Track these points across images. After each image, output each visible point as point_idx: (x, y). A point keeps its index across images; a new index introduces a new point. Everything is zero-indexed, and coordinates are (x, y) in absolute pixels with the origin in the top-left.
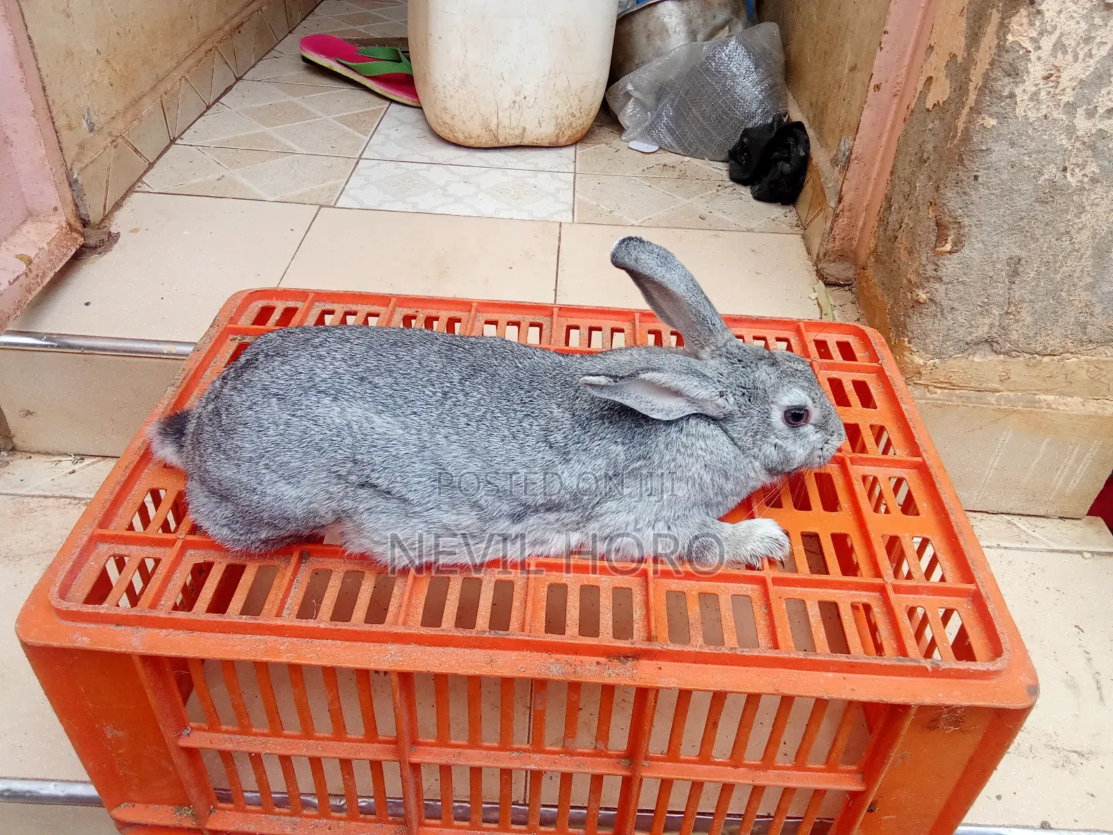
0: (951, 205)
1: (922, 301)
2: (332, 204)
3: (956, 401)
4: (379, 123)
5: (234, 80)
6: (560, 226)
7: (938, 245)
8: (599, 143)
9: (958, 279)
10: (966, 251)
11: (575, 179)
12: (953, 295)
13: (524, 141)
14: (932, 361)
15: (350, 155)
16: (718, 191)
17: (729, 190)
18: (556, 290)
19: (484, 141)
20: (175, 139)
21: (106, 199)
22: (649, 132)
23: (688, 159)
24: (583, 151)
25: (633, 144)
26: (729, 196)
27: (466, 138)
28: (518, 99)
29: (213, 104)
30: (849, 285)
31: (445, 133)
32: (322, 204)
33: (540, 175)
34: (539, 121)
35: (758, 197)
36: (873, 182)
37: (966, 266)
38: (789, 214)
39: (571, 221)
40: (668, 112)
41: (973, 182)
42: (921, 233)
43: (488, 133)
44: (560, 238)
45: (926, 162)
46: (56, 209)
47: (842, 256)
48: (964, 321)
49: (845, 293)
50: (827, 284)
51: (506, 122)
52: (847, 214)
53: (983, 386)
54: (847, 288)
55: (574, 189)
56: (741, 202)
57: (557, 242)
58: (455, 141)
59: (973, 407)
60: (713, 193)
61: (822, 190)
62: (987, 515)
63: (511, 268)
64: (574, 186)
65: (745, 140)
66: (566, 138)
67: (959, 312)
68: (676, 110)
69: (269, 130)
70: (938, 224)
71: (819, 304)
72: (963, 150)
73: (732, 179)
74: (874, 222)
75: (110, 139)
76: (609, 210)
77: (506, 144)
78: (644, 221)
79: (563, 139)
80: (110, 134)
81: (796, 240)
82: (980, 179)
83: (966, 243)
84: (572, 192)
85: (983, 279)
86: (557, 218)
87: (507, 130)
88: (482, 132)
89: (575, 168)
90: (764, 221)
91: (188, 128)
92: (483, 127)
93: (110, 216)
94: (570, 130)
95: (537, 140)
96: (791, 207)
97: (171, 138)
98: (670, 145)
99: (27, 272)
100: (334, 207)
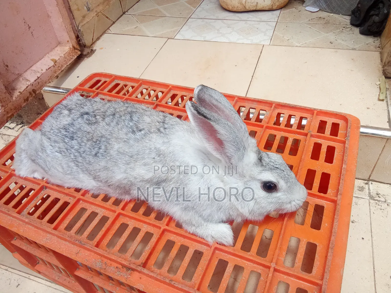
2: (173, 38)
4: (202, 3)
6: (263, 46)
8: (293, 8)
11: (276, 25)
13: (257, 8)
15: (186, 16)
16: (343, 30)
17: (348, 29)
18: (253, 76)
19: (240, 9)
20: (125, 12)
21: (93, 37)
22: (315, 3)
23: (332, 14)
24: (285, 12)
25: (308, 8)
26: (348, 32)
32: (169, 37)
33: (262, 23)
35: (362, 33)
38: (376, 41)
39: (269, 44)
43: (241, 5)
44: (261, 52)
46: (68, 41)
50: (387, 77)
55: (275, 29)
56: (354, 35)
57: (260, 54)
60: (340, 31)
63: (236, 66)
64: (275, 28)
65: (359, 6)
66: (277, 6)
69: (159, 7)
71: (380, 88)
73: (351, 24)
75: (95, 14)
76: (288, 39)
77: (249, 10)
78: (303, 44)
79: (275, 7)
80: (96, 11)
81: (377, 55)
84: (273, 31)
86: (263, 43)
87: (250, 4)
88: (239, 5)
89: (278, 20)
90: (362, 45)
91: (131, 7)
92: (239, 3)
93: (95, 43)
94: (278, 3)
95: (263, 7)
96: (378, 38)
97: (124, 12)
98: (325, 8)
99: (54, 65)
100: (173, 39)
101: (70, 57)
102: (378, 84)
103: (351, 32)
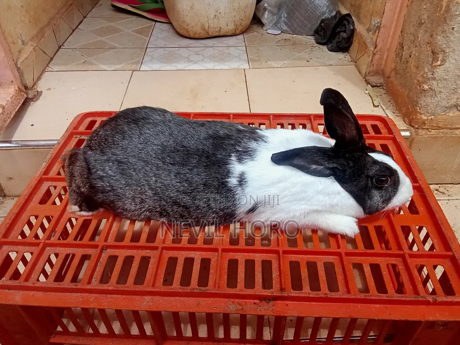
0: (440, 43)
1: (426, 90)
3: (442, 135)
4: (152, 31)
5: (83, 18)
6: (244, 70)
7: (434, 62)
8: (254, 32)
9: (443, 78)
10: (447, 64)
11: (246, 49)
12: (440, 85)
13: (220, 33)
14: (431, 117)
15: (142, 47)
16: (312, 49)
17: (317, 48)
18: (248, 100)
19: (202, 35)
20: (61, 46)
21: (34, 76)
22: (276, 25)
23: (295, 36)
24: (246, 36)
25: (269, 31)
26: (318, 50)
27: (194, 34)
28: (217, 14)
29: (75, 29)
30: (382, 86)
31: (184, 33)
32: (133, 69)
33: (230, 48)
34: (227, 24)
35: (331, 50)
36: (391, 37)
37: (447, 71)
38: (346, 57)
39: (249, 68)
40: (284, 15)
41: (451, 31)
42: (423, 58)
43: (204, 31)
44: (245, 76)
45: (423, 24)
46: (12, 82)
47: (377, 73)
48: (445, 97)
49: (380, 90)
50: (372, 86)
51: (212, 25)
52: (379, 53)
53: (453, 127)
54: (381, 87)
55: (247, 53)
56: (324, 53)
57: (245, 78)
58: (188, 36)
59: (449, 137)
60: (310, 50)
61: (365, 43)
62: (453, 185)
63: (226, 91)
65: (323, 24)
66: (239, 30)
67: (443, 93)
68: (288, 14)
69: (103, 39)
70: (433, 53)
71: (370, 96)
72: (446, 15)
73: (317, 43)
74: (393, 55)
75: (32, 48)
76: (265, 61)
77: (212, 36)
78: (282, 65)
80: (32, 45)
81: (352, 67)
82: (455, 29)
83: (447, 60)
84: (246, 55)
85: (455, 77)
86: (242, 67)
87: (213, 29)
88: (202, 31)
89: (245, 44)
90: (336, 60)
91: (66, 41)
92: (202, 29)
93: (36, 84)
94: (241, 27)
95: (226, 32)
96: (347, 53)
97: (59, 46)
98: (287, 30)
99: (3, 112)
100: (139, 71)
101: (17, 101)
102: (367, 93)
103: (320, 50)
